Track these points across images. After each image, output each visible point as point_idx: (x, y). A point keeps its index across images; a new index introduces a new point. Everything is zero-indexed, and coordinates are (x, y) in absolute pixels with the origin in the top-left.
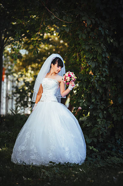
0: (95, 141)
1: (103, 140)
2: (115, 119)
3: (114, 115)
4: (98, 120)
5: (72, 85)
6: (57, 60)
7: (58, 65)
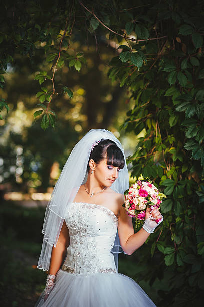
5: (153, 220)
6: (106, 149)
7: (109, 163)
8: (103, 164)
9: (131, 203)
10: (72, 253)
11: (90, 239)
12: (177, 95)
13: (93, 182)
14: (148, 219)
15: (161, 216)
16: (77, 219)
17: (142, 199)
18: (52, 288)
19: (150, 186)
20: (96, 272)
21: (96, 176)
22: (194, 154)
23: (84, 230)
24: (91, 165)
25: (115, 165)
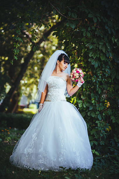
0: (96, 144)
1: (104, 143)
2: (114, 122)
3: (112, 118)
4: (97, 122)
5: (81, 82)
6: (63, 57)
7: (64, 62)
8: (62, 62)
9: (73, 75)
10: (50, 95)
11: (57, 89)
12: (86, 40)
13: (58, 69)
14: (79, 82)
15: (83, 81)
16: (52, 82)
17: (77, 74)
18: (42, 108)
19: (80, 70)
20: (60, 101)
21: (59, 66)
22: (92, 62)
23: (55, 86)
24: (58, 62)
25: (67, 62)
